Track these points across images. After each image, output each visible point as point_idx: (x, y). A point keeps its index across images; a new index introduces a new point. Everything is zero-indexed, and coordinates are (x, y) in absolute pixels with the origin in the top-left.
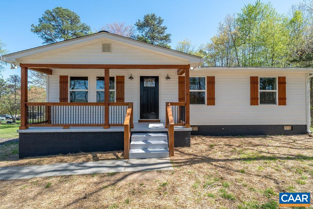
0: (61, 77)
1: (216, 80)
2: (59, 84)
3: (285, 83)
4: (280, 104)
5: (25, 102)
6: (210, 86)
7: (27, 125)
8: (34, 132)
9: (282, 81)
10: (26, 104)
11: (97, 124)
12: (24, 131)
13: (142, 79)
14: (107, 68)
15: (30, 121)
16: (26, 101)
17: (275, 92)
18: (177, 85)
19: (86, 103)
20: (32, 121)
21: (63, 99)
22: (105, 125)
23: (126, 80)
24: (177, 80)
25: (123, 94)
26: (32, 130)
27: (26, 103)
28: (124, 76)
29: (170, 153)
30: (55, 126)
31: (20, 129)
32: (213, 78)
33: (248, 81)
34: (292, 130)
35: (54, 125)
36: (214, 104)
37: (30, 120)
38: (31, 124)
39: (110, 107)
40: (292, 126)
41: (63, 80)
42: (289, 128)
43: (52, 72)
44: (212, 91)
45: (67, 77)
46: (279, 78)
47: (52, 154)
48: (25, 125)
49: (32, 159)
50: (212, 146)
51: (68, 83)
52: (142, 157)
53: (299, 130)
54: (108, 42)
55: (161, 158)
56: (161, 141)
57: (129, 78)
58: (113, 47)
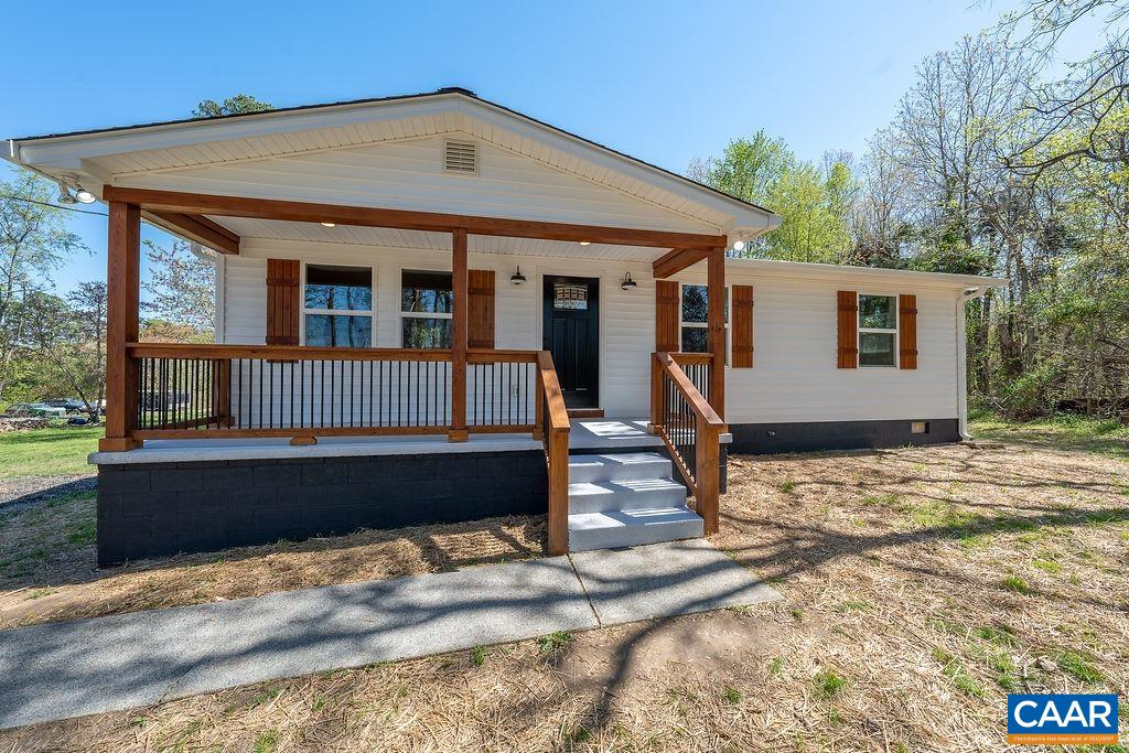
0: (272, 263)
1: (756, 296)
2: (264, 290)
3: (914, 312)
4: (903, 367)
5: (127, 341)
6: (740, 313)
7: (137, 434)
9: (909, 306)
10: (129, 351)
11: (422, 424)
12: (119, 458)
13: (550, 284)
14: (460, 228)
15: (148, 418)
16: (132, 335)
17: (892, 335)
18: (654, 306)
20: (156, 419)
21: (281, 338)
22: (452, 428)
23: (502, 284)
24: (653, 290)
25: (492, 328)
26: (157, 452)
27: (132, 345)
28: (492, 273)
29: (705, 523)
30: (256, 436)
31: (101, 451)
32: (749, 290)
33: (833, 303)
34: (927, 431)
35: (252, 433)
36: (749, 364)
37: (150, 416)
38: (152, 427)
40: (928, 424)
41: (281, 275)
42: (918, 429)
43: (237, 243)
44: (745, 328)
45: (293, 265)
46: (903, 297)
47: (245, 544)
48: (127, 434)
50: (787, 488)
51: (298, 285)
52: (613, 542)
53: (943, 433)
54: (464, 137)
55: (678, 540)
56: (649, 480)
57: (513, 278)
58: (484, 155)
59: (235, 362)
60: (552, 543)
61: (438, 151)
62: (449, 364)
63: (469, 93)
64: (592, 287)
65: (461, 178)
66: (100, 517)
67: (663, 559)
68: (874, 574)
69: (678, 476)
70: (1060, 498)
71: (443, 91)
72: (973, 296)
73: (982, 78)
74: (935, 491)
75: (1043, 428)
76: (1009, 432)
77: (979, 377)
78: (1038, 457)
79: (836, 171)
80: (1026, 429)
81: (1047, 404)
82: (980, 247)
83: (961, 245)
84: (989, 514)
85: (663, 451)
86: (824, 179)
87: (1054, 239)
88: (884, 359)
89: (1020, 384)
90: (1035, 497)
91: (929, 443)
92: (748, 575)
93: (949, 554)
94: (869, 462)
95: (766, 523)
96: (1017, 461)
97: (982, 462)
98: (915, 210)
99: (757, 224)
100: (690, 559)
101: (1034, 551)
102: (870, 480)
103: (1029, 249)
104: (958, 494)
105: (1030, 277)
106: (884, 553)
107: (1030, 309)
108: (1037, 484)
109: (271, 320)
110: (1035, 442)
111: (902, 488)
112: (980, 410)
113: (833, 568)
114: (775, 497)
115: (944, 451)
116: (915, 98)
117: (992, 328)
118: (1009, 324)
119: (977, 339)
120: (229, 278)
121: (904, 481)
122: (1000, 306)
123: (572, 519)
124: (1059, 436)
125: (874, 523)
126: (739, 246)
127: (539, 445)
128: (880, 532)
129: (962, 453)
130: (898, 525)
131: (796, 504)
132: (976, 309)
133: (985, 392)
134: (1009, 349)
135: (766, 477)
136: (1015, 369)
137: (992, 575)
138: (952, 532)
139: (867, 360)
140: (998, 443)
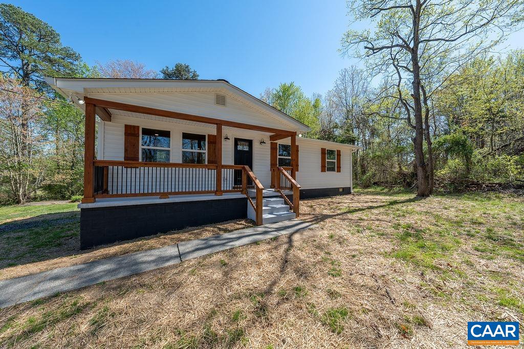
0: (127, 127)
1: (300, 149)
2: (123, 137)
3: (340, 155)
4: (337, 171)
8: (114, 206)
9: (339, 153)
10: (94, 163)
13: (237, 141)
14: (220, 124)
16: (94, 158)
17: (335, 162)
18: (270, 150)
19: (167, 165)
21: (130, 159)
23: (223, 140)
24: (270, 145)
29: (296, 214)
30: (147, 196)
32: (298, 146)
33: (320, 152)
34: (343, 191)
36: (298, 170)
39: (223, 170)
40: (343, 188)
41: (131, 132)
42: (341, 190)
43: (110, 117)
44: (297, 159)
45: (136, 128)
46: (337, 151)
48: (93, 196)
49: (126, 245)
50: (311, 207)
51: (138, 136)
52: (274, 221)
53: (346, 191)
54: (222, 93)
55: (290, 220)
56: (279, 205)
57: (225, 139)
58: (228, 100)
59: (111, 167)
60: (256, 223)
61: (213, 97)
62: (215, 170)
63: (227, 82)
64: (250, 143)
65: (220, 107)
66: (82, 229)
67: (287, 223)
68: (336, 221)
69: (286, 203)
70: (370, 204)
71: (219, 80)
72: (353, 151)
73: (357, 79)
74: (346, 205)
75: (370, 190)
76: (362, 191)
77: (355, 174)
78: (368, 197)
79: (317, 101)
80: (366, 190)
81: (371, 183)
82: (356, 133)
83: (351, 132)
84: (357, 208)
85: (281, 197)
86: (313, 103)
87: (374, 133)
88: (333, 170)
89: (365, 177)
90: (366, 205)
91: (343, 194)
92: (310, 223)
93: (349, 216)
94: (329, 200)
95: (309, 214)
96: (363, 198)
97: (356, 198)
98: (338, 119)
99: (305, 130)
100: (295, 222)
101: (365, 213)
102: (331, 204)
103: (368, 133)
104: (351, 205)
105: (367, 144)
106: (337, 217)
107: (368, 154)
108: (367, 202)
109: (126, 150)
110: (367, 193)
111: (339, 205)
112: (356, 185)
113: (327, 220)
114: (309, 209)
115: (347, 196)
116: (339, 82)
117: (358, 160)
118: (363, 159)
119: (355, 163)
120: (106, 131)
121: (339, 203)
122: (361, 153)
123: (263, 216)
124: (373, 192)
125: (333, 212)
126: (300, 136)
127: (245, 196)
128: (335, 214)
129: (351, 196)
130: (339, 212)
131: (314, 210)
132: (355, 155)
133: (357, 180)
134: (362, 166)
135: (304, 205)
136: (364, 172)
137: (357, 218)
138: (350, 212)
139: (329, 170)
140: (359, 194)
